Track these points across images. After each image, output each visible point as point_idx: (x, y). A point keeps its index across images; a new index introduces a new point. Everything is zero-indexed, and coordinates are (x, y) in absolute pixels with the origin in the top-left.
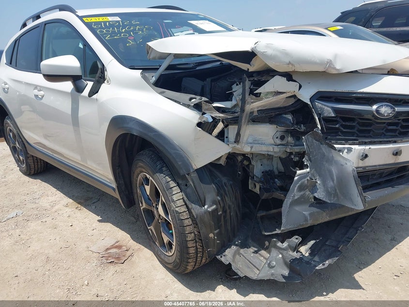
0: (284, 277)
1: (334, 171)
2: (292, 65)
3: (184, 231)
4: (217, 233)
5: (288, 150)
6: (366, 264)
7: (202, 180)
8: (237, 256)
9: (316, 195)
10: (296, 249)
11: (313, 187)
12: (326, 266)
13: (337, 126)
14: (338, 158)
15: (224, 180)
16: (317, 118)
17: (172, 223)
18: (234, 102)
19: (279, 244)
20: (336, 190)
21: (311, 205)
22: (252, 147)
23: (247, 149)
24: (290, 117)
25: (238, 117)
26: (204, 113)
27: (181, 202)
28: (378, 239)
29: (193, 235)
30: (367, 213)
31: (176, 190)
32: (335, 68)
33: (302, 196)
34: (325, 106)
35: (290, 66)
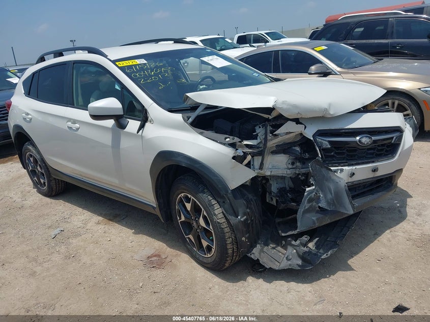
0: (299, 265)
1: (332, 187)
2: (300, 114)
3: (225, 236)
4: (248, 237)
5: (297, 172)
6: (356, 253)
7: (235, 197)
8: (262, 254)
9: (320, 205)
10: (305, 245)
11: (318, 199)
12: (329, 255)
13: (332, 154)
14: (334, 177)
15: (250, 196)
16: (318, 149)
17: (213, 232)
18: (259, 141)
19: (293, 242)
20: (334, 201)
21: (317, 212)
22: (271, 172)
23: (268, 173)
24: (298, 149)
25: (262, 151)
26: (237, 150)
27: (221, 215)
28: (364, 235)
29: (231, 239)
30: (356, 215)
31: (217, 206)
32: (330, 114)
33: (311, 207)
34: (323, 140)
35: (299, 115)
